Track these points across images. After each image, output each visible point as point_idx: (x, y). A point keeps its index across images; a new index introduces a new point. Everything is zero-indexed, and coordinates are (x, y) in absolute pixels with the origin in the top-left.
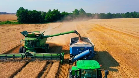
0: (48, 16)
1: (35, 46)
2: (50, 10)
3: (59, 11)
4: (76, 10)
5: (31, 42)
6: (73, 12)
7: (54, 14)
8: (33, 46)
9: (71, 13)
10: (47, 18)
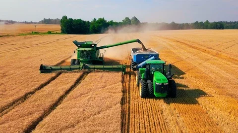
0: (94, 26)
1: (91, 58)
2: (95, 19)
3: (105, 19)
4: (127, 18)
5: (85, 53)
6: (123, 21)
7: (101, 24)
8: (89, 57)
9: (120, 22)
10: (92, 28)
